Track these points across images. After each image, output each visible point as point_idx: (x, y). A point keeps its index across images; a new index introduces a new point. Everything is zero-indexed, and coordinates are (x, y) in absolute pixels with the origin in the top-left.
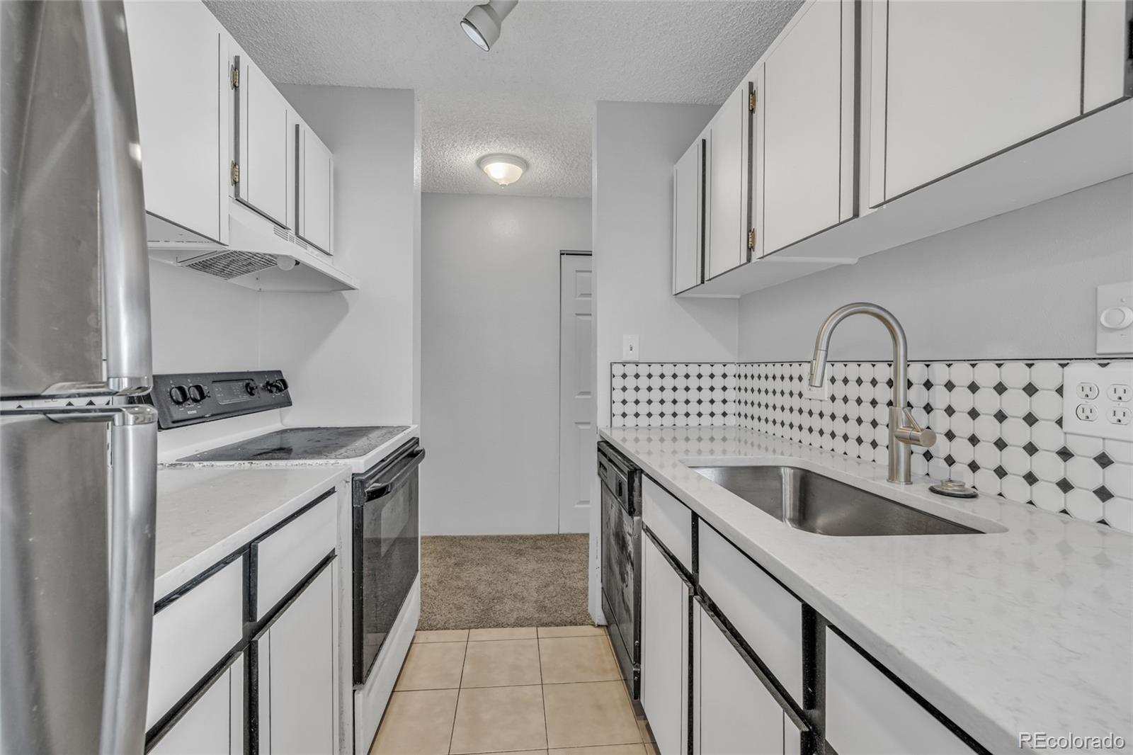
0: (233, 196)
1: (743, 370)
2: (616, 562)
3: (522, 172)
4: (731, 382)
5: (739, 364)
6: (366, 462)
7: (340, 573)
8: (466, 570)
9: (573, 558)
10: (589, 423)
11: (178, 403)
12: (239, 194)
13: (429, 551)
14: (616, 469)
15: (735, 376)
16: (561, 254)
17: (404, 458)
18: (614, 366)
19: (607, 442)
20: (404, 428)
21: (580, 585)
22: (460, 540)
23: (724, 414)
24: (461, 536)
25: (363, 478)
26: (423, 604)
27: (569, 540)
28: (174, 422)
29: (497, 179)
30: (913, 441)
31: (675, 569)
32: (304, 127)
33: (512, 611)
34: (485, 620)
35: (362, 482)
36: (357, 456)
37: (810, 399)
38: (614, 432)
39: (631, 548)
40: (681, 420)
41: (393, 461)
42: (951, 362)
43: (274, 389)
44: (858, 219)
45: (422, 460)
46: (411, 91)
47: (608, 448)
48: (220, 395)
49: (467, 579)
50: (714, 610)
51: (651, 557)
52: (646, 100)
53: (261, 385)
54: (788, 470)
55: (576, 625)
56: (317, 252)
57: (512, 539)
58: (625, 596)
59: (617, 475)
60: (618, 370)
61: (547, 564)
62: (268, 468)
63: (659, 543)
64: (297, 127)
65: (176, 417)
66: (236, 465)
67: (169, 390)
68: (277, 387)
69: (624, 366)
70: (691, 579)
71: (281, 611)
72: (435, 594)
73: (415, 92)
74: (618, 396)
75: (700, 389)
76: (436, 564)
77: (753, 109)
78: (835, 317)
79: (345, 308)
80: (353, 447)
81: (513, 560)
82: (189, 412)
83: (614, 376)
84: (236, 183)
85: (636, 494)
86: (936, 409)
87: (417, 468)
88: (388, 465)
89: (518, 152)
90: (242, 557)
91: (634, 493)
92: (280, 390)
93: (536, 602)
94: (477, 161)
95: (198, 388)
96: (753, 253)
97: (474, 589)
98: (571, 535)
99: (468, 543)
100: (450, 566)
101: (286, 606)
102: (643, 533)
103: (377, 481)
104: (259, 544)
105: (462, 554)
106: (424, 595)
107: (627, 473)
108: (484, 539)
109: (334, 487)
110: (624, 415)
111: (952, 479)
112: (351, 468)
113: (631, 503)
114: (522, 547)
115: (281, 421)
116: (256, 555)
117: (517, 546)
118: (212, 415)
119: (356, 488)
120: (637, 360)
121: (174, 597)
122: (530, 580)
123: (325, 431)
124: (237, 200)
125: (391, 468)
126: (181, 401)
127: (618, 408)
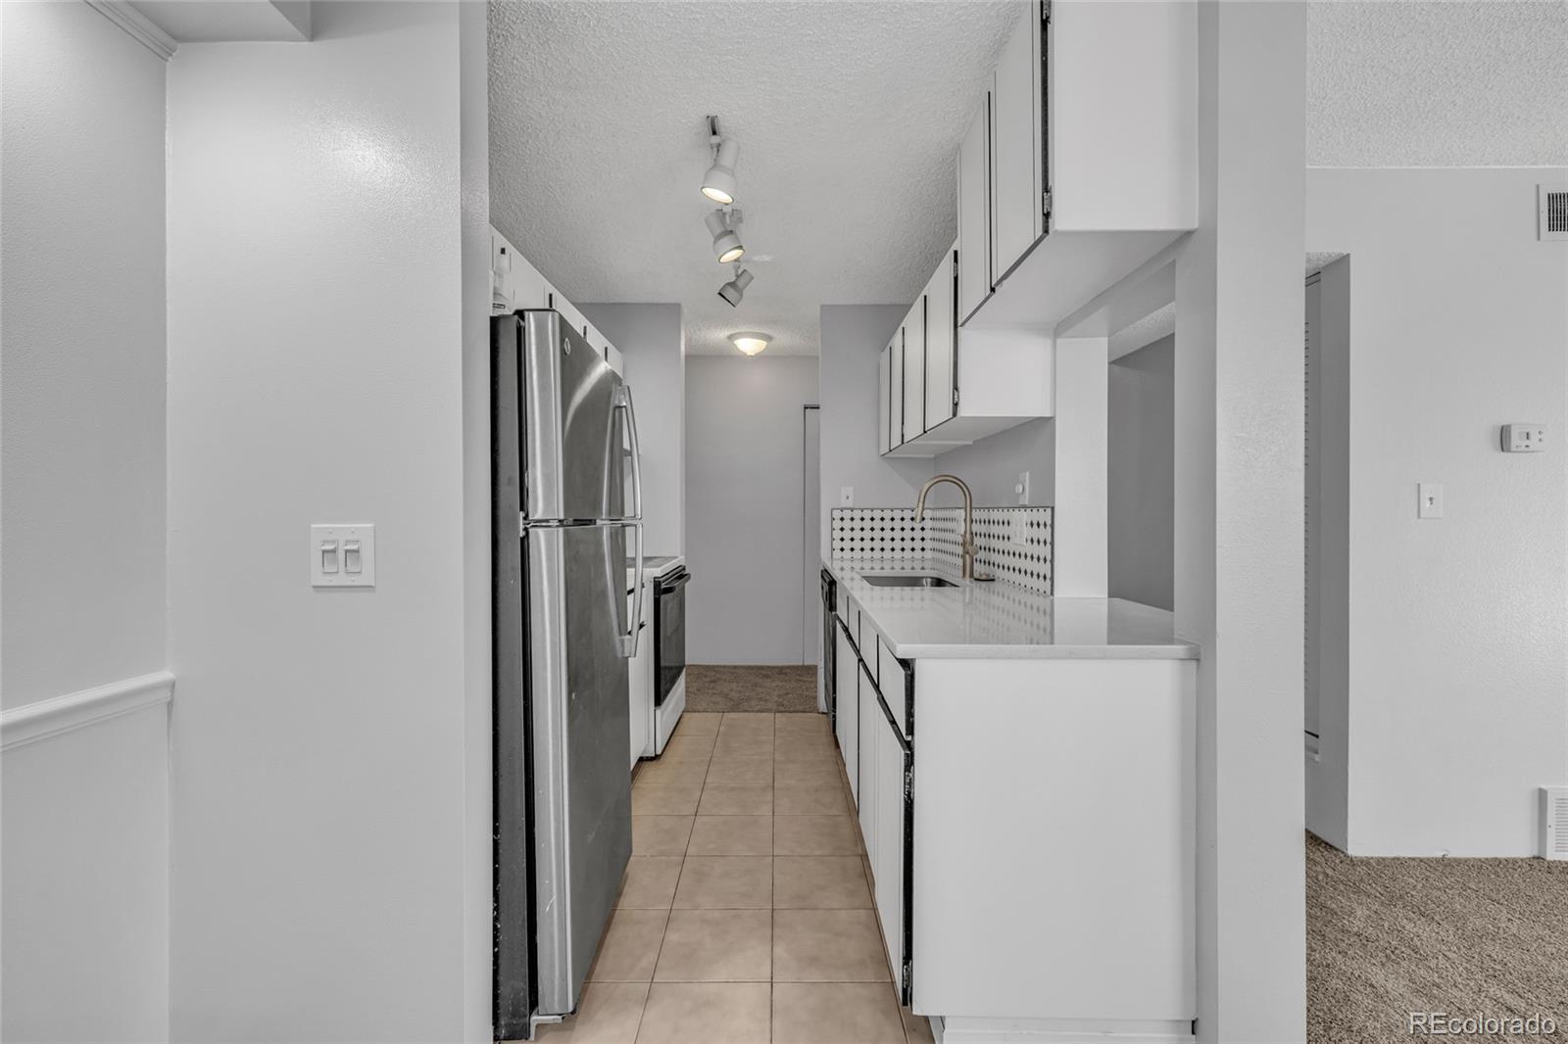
3: (767, 344)
4: (928, 524)
6: (660, 572)
8: (721, 684)
9: (812, 680)
16: (805, 408)
17: (678, 575)
18: (835, 512)
19: (826, 570)
20: (676, 558)
23: (923, 549)
25: (658, 581)
29: (746, 350)
33: (756, 705)
34: (735, 709)
35: (658, 584)
38: (834, 562)
41: (673, 575)
46: (678, 303)
49: (721, 689)
54: (929, 579)
55: (806, 712)
60: (837, 514)
61: (788, 682)
69: (842, 511)
73: (682, 303)
74: (838, 534)
75: (903, 529)
81: (760, 680)
83: (834, 519)
85: (833, 597)
87: (685, 583)
89: (761, 331)
93: (776, 701)
94: (726, 338)
102: (838, 621)
110: (842, 550)
119: (655, 586)
120: (852, 506)
125: (672, 578)
127: (838, 544)
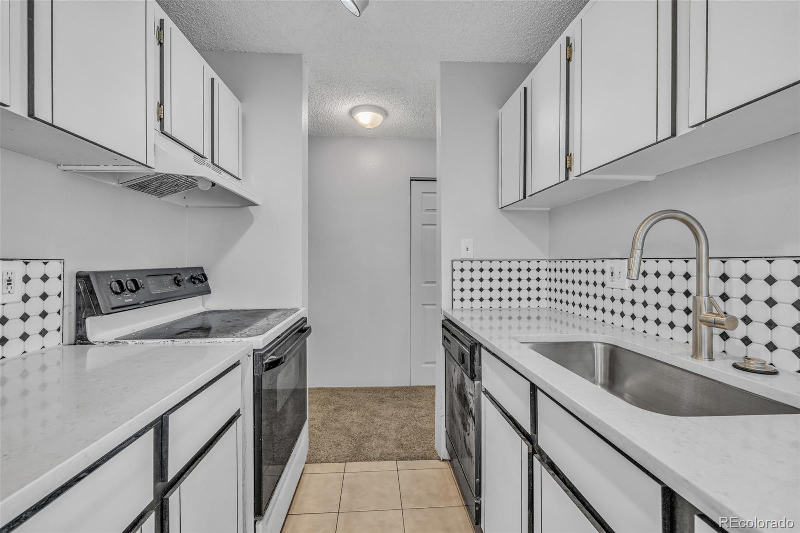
0: (159, 129)
1: (553, 266)
2: (458, 415)
3: (383, 119)
4: (543, 275)
5: (550, 261)
6: (264, 340)
7: (243, 429)
8: (343, 414)
9: (422, 405)
10: (435, 305)
11: (117, 293)
12: (164, 129)
13: (315, 399)
14: (459, 343)
15: (546, 270)
16: (411, 180)
17: (295, 334)
18: (455, 263)
19: (450, 321)
20: (295, 311)
21: (428, 426)
22: (338, 391)
23: (539, 299)
24: (339, 388)
25: (263, 353)
26: (310, 443)
27: (418, 391)
28: (113, 309)
29: (364, 125)
30: (717, 325)
31: (514, 428)
32: (218, 81)
33: (377, 447)
34: (357, 456)
35: (262, 357)
36: (257, 335)
37: (612, 289)
38: (455, 313)
39: (472, 405)
40: (505, 304)
41: (287, 337)
42: (747, 259)
43: (197, 282)
44: (676, 137)
45: (310, 334)
46: (300, 55)
47: (451, 325)
48: (153, 288)
49: (344, 422)
50: (552, 467)
51: (490, 416)
52: (478, 61)
53: (187, 278)
54: (599, 346)
55: (427, 459)
56: (229, 177)
57: (376, 390)
58: (467, 442)
59: (460, 347)
60: (458, 267)
61: (403, 410)
62: (187, 345)
63: (497, 404)
64: (213, 80)
65: (115, 305)
66: (161, 343)
67: (110, 283)
68: (199, 280)
69: (462, 262)
70: (530, 439)
71: (191, 468)
72: (319, 434)
73: (303, 57)
74: (458, 285)
75: (520, 280)
76: (320, 410)
77: (570, 59)
78: (651, 220)
79: (251, 220)
80: (255, 327)
81: (377, 407)
82: (126, 301)
83: (455, 271)
84: (161, 120)
85: (477, 363)
86: (732, 298)
87: (306, 341)
88: (282, 341)
89: (380, 104)
90: (153, 429)
91: (475, 363)
92: (202, 282)
93: (395, 440)
94: (351, 110)
95: (134, 281)
96: (570, 173)
97: (349, 430)
98: (419, 387)
99: (344, 394)
100: (331, 412)
101: (196, 463)
102: (483, 395)
103: (273, 355)
104: (170, 416)
105: (339, 402)
106: (311, 434)
107: (469, 347)
108: (356, 390)
109: (239, 361)
110: (462, 300)
111: (749, 357)
112: (253, 345)
113: (473, 371)
114: (384, 397)
115: (203, 306)
116: (167, 425)
117: (380, 396)
118: (146, 303)
119: (256, 360)
120: (471, 258)
121: (82, 476)
122: (390, 423)
123: (236, 313)
124: (162, 133)
125: (285, 343)
126: (119, 292)
127: (458, 295)
